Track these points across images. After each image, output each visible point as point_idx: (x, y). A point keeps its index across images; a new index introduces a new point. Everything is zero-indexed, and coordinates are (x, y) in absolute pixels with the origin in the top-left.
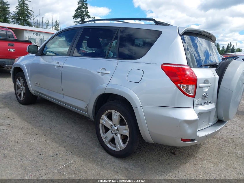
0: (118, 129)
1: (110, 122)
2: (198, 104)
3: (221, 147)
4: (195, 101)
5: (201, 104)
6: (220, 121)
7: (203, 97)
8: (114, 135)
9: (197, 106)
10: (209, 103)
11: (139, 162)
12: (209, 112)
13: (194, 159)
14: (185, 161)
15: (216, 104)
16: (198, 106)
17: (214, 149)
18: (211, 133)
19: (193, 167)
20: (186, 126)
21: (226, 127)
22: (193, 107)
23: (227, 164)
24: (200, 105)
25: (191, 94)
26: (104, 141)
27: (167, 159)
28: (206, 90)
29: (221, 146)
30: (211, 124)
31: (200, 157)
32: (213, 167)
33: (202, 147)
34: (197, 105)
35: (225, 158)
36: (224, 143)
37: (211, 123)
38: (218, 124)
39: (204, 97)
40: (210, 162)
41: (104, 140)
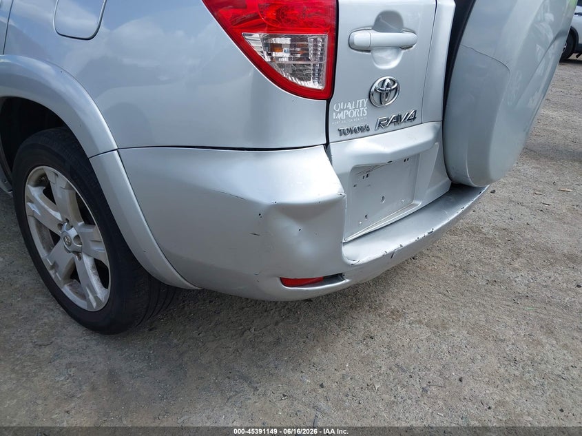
0: (77, 237)
1: (53, 213)
2: (351, 131)
3: (468, 262)
4: (333, 116)
5: (364, 129)
6: (458, 189)
7: (376, 98)
8: (73, 259)
9: (343, 137)
10: (409, 123)
11: (175, 341)
12: (409, 160)
13: (371, 316)
14: (339, 325)
15: (439, 125)
16: (349, 136)
17: (443, 272)
18: (413, 240)
19: (361, 347)
20: (292, 229)
21: (493, 192)
22: (327, 146)
23: (476, 324)
24: (360, 134)
25: (312, 84)
26: (53, 276)
27: (277, 324)
28: (391, 62)
29: (469, 257)
30: (420, 204)
31: (394, 304)
32: (428, 339)
33: (408, 268)
34: (342, 132)
35: (474, 303)
36: (478, 245)
37: (418, 199)
38: (452, 198)
39: (379, 96)
40: (420, 322)
41: (51, 272)
